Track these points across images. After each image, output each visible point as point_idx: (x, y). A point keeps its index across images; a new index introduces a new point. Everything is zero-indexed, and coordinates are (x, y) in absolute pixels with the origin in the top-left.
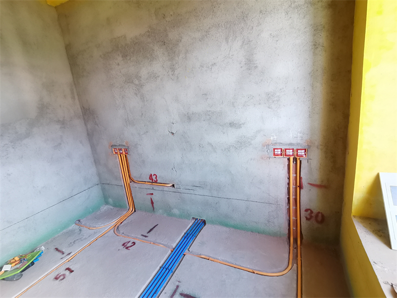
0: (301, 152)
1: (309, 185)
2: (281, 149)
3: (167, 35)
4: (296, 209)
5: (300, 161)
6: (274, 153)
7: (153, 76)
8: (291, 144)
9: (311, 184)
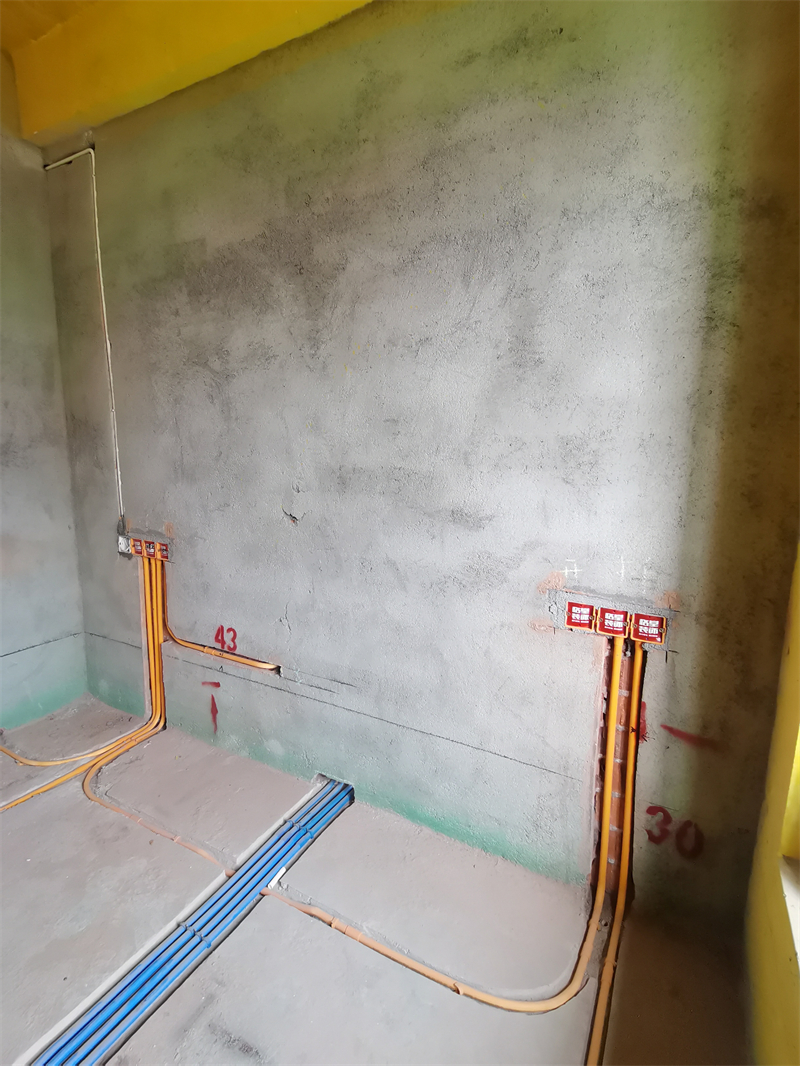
0: (650, 627)
1: (664, 733)
2: (591, 608)
3: (309, 251)
4: (622, 800)
5: (645, 653)
6: (570, 618)
7: (262, 355)
8: (619, 597)
9: (670, 730)
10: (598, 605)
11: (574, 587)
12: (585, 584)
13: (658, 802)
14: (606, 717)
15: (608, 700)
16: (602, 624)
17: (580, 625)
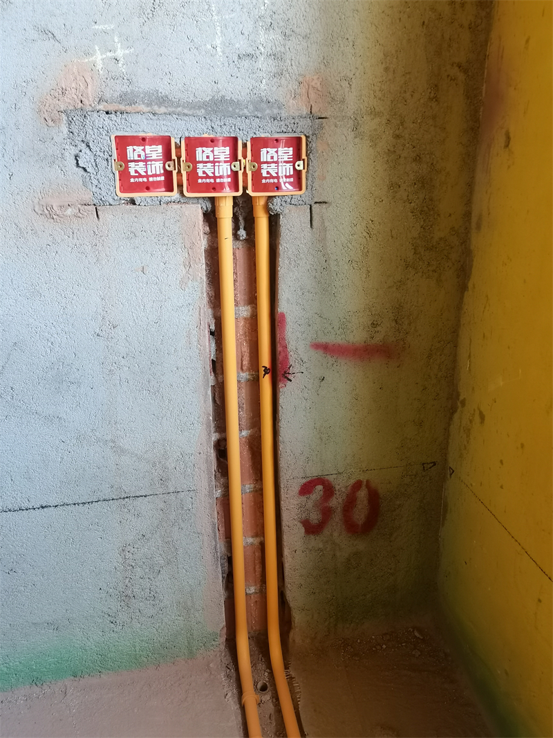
0: (278, 163)
1: (317, 355)
2: (166, 142)
4: (259, 493)
5: (274, 221)
6: (124, 175)
8: (218, 106)
9: (325, 348)
10: (178, 130)
11: (123, 98)
12: (145, 83)
13: (314, 471)
14: (218, 366)
15: (217, 334)
16: (193, 175)
17: (148, 187)
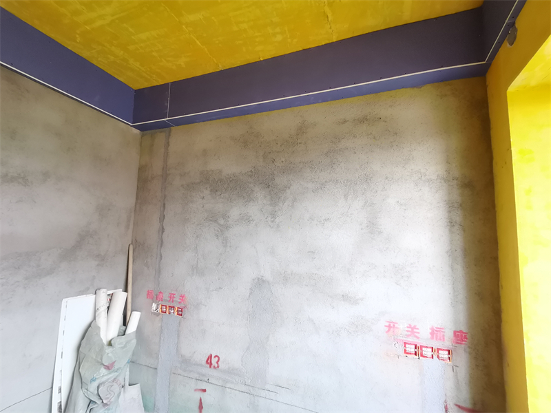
0: (444, 354)
1: (457, 408)
2: (416, 345)
3: (273, 179)
7: (246, 219)
9: (459, 406)
10: (419, 344)
16: (422, 353)
17: (411, 354)
